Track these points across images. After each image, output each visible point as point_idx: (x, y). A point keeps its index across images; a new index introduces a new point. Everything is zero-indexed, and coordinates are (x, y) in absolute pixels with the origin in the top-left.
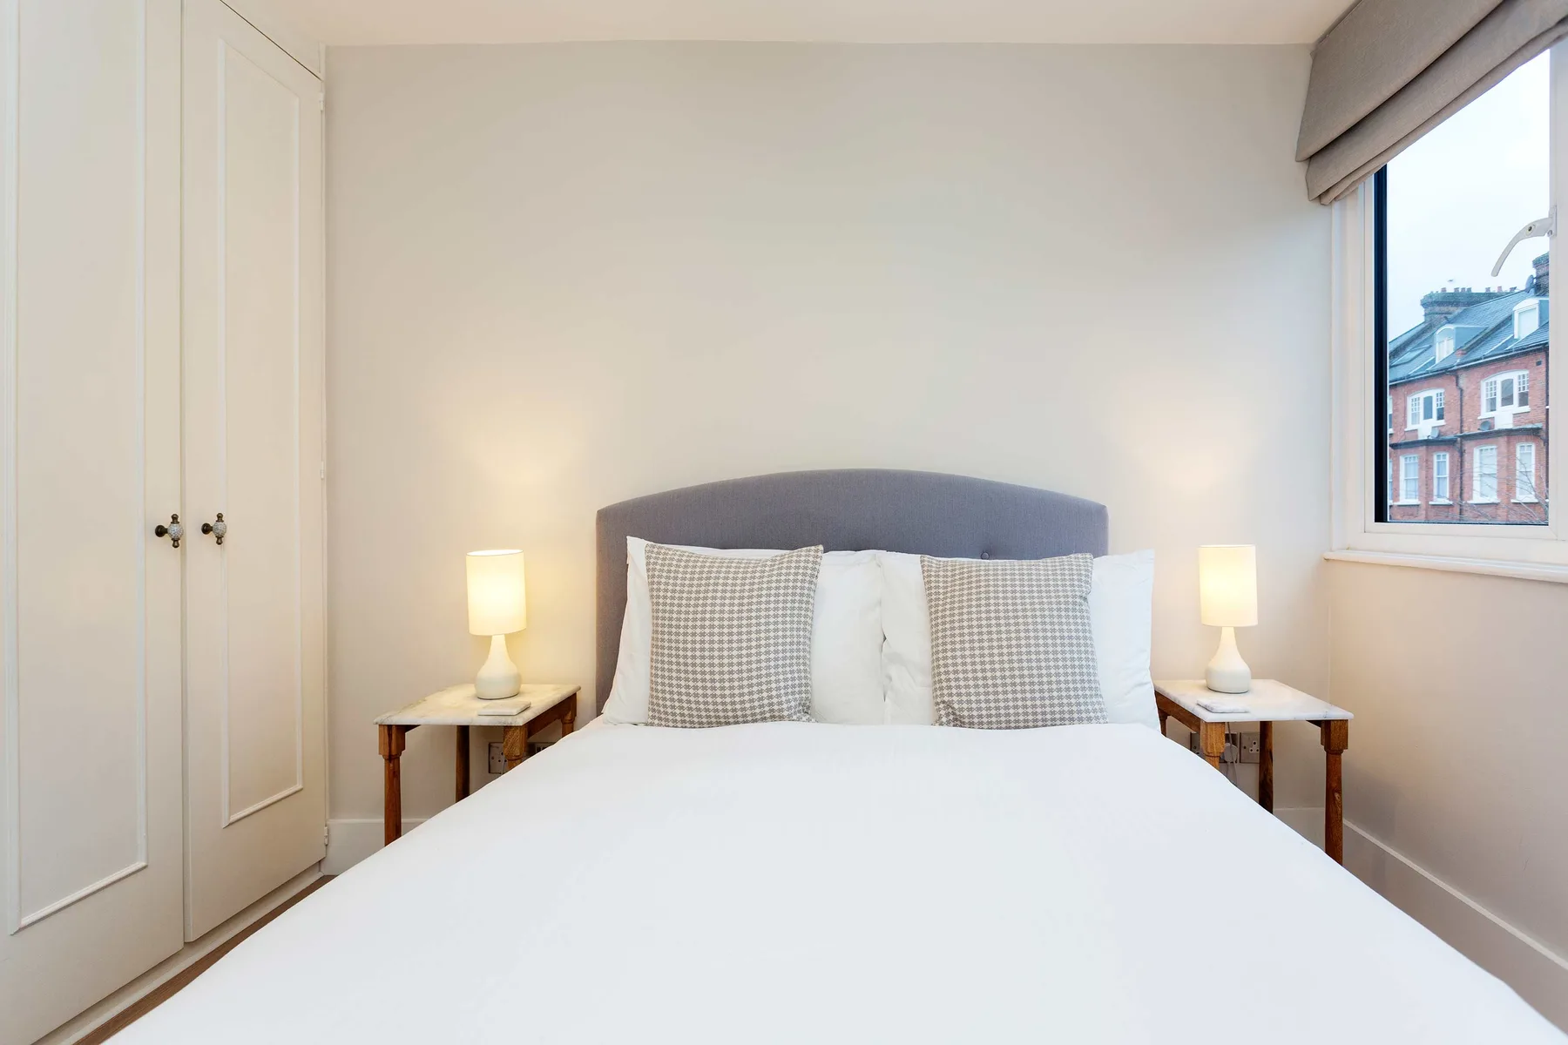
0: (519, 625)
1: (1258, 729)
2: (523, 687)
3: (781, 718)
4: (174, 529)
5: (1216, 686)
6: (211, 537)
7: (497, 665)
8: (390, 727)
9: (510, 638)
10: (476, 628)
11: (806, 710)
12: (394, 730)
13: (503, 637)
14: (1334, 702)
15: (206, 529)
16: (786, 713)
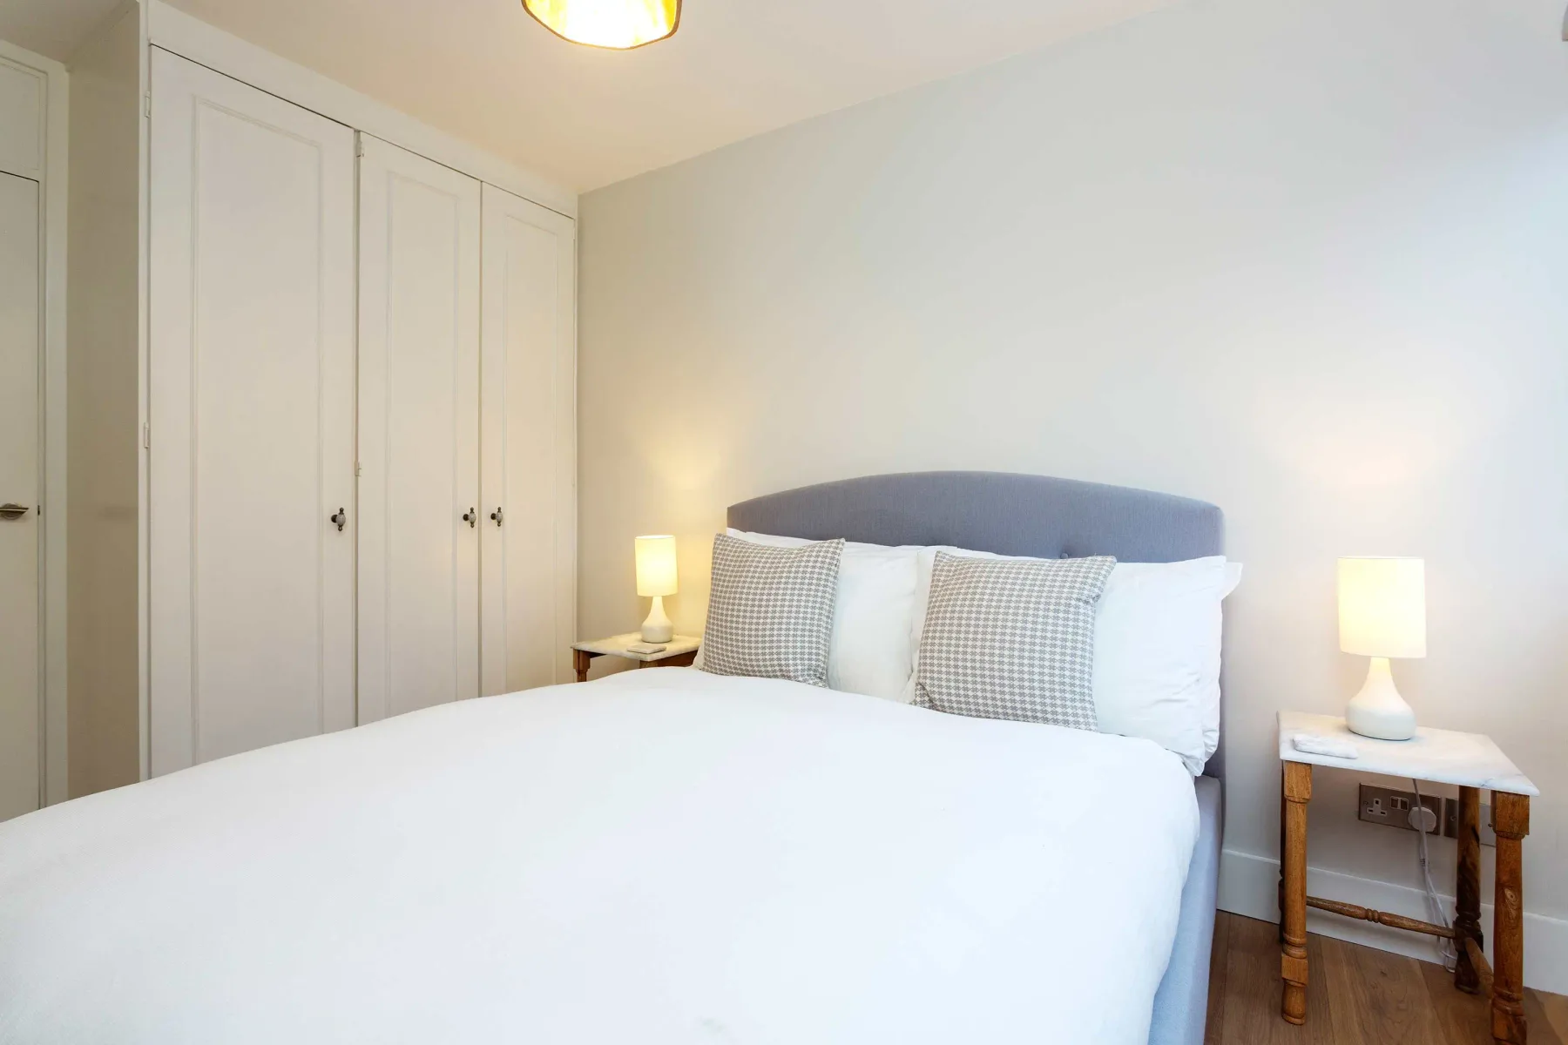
0: (674, 591)
1: (1456, 796)
2: (675, 637)
3: (789, 678)
4: (471, 516)
5: (1356, 727)
6: (495, 522)
7: (657, 618)
8: (579, 651)
9: (667, 600)
10: (642, 590)
11: (823, 676)
12: (581, 653)
13: (661, 598)
14: (1527, 772)
15: (493, 517)
16: (792, 674)
